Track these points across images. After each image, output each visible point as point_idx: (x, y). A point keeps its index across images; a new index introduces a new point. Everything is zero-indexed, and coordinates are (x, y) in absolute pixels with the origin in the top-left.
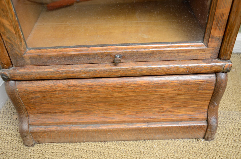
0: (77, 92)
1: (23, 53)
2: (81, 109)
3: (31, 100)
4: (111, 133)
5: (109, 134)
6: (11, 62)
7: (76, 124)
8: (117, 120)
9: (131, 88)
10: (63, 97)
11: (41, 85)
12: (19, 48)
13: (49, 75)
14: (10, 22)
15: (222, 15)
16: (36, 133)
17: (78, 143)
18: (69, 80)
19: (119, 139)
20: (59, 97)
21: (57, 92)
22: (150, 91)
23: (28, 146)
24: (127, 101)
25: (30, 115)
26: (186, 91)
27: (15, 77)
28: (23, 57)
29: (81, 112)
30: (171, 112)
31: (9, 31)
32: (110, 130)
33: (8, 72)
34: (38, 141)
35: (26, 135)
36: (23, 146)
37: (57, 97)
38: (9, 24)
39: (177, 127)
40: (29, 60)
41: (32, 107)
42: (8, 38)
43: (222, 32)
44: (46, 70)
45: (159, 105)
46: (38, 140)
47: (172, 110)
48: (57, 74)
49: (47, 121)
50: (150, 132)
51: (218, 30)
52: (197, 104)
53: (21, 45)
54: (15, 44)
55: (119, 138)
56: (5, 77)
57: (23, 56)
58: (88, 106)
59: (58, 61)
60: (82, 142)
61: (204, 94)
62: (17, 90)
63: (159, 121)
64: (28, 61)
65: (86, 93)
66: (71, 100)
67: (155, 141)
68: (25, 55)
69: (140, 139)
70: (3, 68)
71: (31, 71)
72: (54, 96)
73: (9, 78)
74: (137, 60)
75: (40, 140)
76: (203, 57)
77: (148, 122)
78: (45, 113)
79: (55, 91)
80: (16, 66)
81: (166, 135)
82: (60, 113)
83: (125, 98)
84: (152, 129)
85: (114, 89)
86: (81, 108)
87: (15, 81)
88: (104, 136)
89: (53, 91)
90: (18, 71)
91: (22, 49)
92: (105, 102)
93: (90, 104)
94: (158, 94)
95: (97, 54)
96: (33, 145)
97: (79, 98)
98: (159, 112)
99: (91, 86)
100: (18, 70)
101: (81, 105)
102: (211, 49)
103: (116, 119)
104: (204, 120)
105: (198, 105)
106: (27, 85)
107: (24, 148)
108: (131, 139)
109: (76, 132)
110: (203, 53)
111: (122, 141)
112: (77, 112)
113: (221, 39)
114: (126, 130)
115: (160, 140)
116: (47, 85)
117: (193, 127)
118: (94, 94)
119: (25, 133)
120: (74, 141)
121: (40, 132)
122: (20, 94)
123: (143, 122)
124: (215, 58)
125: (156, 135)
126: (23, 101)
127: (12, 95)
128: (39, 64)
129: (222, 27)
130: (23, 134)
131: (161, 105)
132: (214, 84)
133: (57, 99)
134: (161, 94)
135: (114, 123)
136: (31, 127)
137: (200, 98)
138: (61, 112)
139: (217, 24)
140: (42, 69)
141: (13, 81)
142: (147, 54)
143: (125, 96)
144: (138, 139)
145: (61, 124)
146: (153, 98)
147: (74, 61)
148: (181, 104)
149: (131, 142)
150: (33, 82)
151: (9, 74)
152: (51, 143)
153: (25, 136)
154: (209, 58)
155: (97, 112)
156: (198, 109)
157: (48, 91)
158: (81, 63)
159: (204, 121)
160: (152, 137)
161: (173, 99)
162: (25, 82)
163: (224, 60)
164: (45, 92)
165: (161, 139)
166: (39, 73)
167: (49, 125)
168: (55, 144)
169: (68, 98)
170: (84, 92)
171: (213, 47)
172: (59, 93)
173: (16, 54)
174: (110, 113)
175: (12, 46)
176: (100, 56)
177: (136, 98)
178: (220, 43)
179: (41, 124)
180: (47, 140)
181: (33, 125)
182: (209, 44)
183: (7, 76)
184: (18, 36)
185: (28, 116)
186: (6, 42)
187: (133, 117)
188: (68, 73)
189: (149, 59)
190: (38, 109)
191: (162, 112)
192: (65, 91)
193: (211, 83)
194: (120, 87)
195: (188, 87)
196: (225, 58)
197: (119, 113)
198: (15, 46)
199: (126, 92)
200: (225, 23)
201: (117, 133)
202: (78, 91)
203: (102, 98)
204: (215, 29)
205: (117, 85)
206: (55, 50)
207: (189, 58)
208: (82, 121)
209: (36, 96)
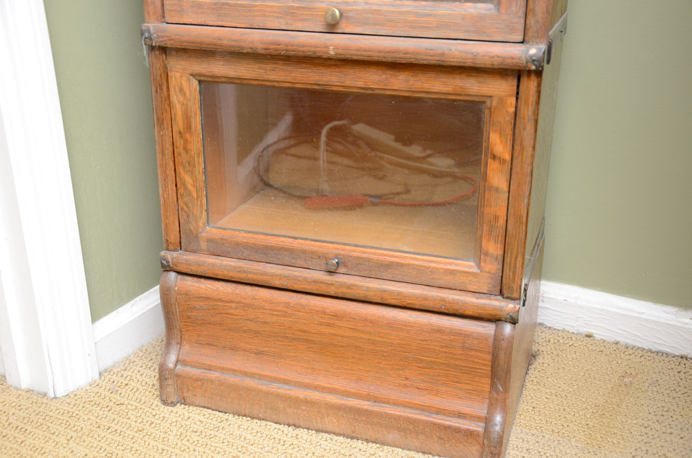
0: (264, 311)
1: (200, 230)
2: (266, 349)
3: (192, 312)
4: (308, 409)
5: (304, 408)
6: (180, 243)
7: (253, 377)
8: (322, 385)
9: (349, 321)
10: (242, 316)
11: (213, 287)
12: (196, 222)
13: (228, 271)
14: (194, 181)
15: (496, 218)
16: (184, 377)
17: (249, 419)
18: (257, 288)
19: (321, 427)
20: (236, 315)
21: (234, 305)
22: (380, 333)
23: (165, 402)
24: (342, 346)
25: (185, 343)
26: (442, 347)
27: (179, 265)
28: (198, 237)
29: (267, 355)
30: (421, 389)
31: (190, 194)
32: (306, 400)
33: (171, 256)
34: (184, 398)
35: (166, 376)
36: (157, 402)
37: (232, 315)
38: (192, 183)
39: (427, 422)
40: (206, 243)
41: (191, 328)
42: (185, 204)
43: (500, 246)
44: (225, 263)
45: (398, 369)
46: (185, 394)
47: (422, 385)
48: (239, 272)
49: (208, 361)
50: (376, 421)
51: (494, 242)
52: (468, 382)
53: (201, 217)
54: (193, 214)
55: (321, 423)
56: (164, 262)
57: (200, 235)
58: (280, 345)
59: (246, 253)
60: (256, 419)
61: (476, 360)
62: (176, 288)
63: (396, 404)
64: (204, 245)
65: (277, 316)
66: (252, 326)
67: (386, 447)
68: (203, 234)
69: (358, 436)
70: (167, 249)
71: (204, 260)
72: (229, 311)
73: (169, 266)
74: (365, 273)
75: (187, 394)
76: (475, 287)
77: (376, 400)
78: (209, 345)
79: (231, 302)
80: (186, 251)
81: (406, 438)
82: (232, 349)
83: (340, 338)
84: (381, 415)
85: (322, 318)
86: (266, 347)
87: (177, 274)
88: (295, 411)
89: (227, 302)
90: (185, 257)
91: (201, 224)
92: (307, 341)
93: (282, 341)
94: (395, 342)
95: (304, 252)
96: (173, 404)
97: (266, 323)
98: (399, 385)
99: (287, 305)
100: (185, 255)
101: (268, 339)
102: (486, 274)
103: (322, 381)
104: (481, 422)
105: (468, 384)
106: (192, 283)
107: (157, 406)
108: (342, 432)
109: (249, 390)
110: (474, 279)
111: (326, 432)
112: (259, 353)
113: (500, 258)
114: (333, 405)
115: (395, 449)
116: (221, 288)
117: (457, 430)
118: (290, 321)
119: (167, 372)
120: (243, 413)
121: (191, 378)
122: (178, 297)
123: (368, 398)
124: (496, 293)
125: (388, 433)
126: (179, 312)
127: (166, 295)
128: (219, 253)
129: (498, 238)
130: (164, 372)
131: (402, 370)
132: (491, 340)
133: (231, 318)
134: (400, 344)
135: (316, 388)
136: (179, 367)
137: (470, 367)
138: (234, 349)
139: (490, 232)
140: (220, 260)
141: (174, 273)
142: (382, 265)
143: (339, 336)
144: (355, 435)
145: (228, 370)
146: (386, 350)
147: (271, 257)
148: (438, 376)
149: (341, 439)
150: (202, 280)
151: (172, 259)
152: (204, 407)
153: (166, 379)
154: (485, 292)
155: (292, 360)
156: (470, 393)
157: (220, 300)
158: (280, 263)
159: (480, 424)
160: (380, 436)
161: (422, 361)
162: (190, 279)
163: (508, 298)
164: (215, 300)
165: (397, 447)
166: (214, 265)
167: (210, 368)
168: (210, 411)
169: (249, 320)
170: (275, 313)
171: (489, 272)
172: (236, 308)
173: (191, 230)
174: (313, 368)
175: (188, 216)
176: (310, 255)
177: (357, 344)
178: (500, 266)
179: (196, 364)
180: (198, 400)
181: (184, 363)
182: (482, 264)
183: (168, 262)
184: (199, 203)
185: (180, 344)
186: (182, 209)
187: (352, 384)
188: (256, 274)
189: (385, 275)
190: (200, 333)
191: (405, 386)
192: (247, 306)
193: (486, 339)
194: (332, 315)
195: (445, 337)
196: (509, 295)
197: (328, 371)
198: (192, 218)
199: (340, 327)
200: (502, 232)
201: (317, 410)
202: (266, 309)
203: (301, 331)
204: (489, 240)
205: (327, 310)
206: (245, 235)
207: (450, 286)
208: (263, 373)
209: (201, 306)
